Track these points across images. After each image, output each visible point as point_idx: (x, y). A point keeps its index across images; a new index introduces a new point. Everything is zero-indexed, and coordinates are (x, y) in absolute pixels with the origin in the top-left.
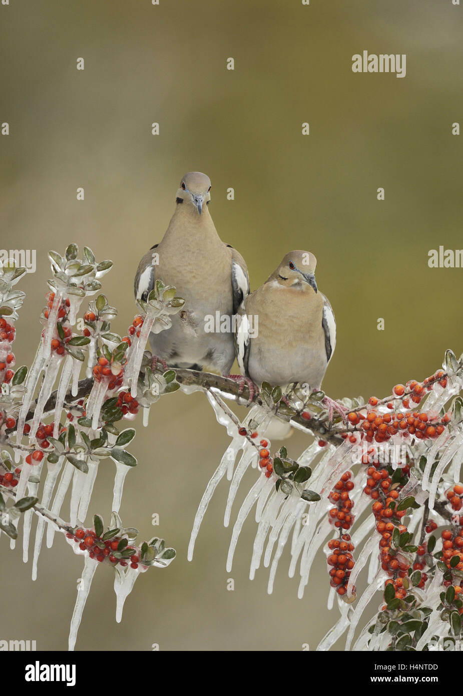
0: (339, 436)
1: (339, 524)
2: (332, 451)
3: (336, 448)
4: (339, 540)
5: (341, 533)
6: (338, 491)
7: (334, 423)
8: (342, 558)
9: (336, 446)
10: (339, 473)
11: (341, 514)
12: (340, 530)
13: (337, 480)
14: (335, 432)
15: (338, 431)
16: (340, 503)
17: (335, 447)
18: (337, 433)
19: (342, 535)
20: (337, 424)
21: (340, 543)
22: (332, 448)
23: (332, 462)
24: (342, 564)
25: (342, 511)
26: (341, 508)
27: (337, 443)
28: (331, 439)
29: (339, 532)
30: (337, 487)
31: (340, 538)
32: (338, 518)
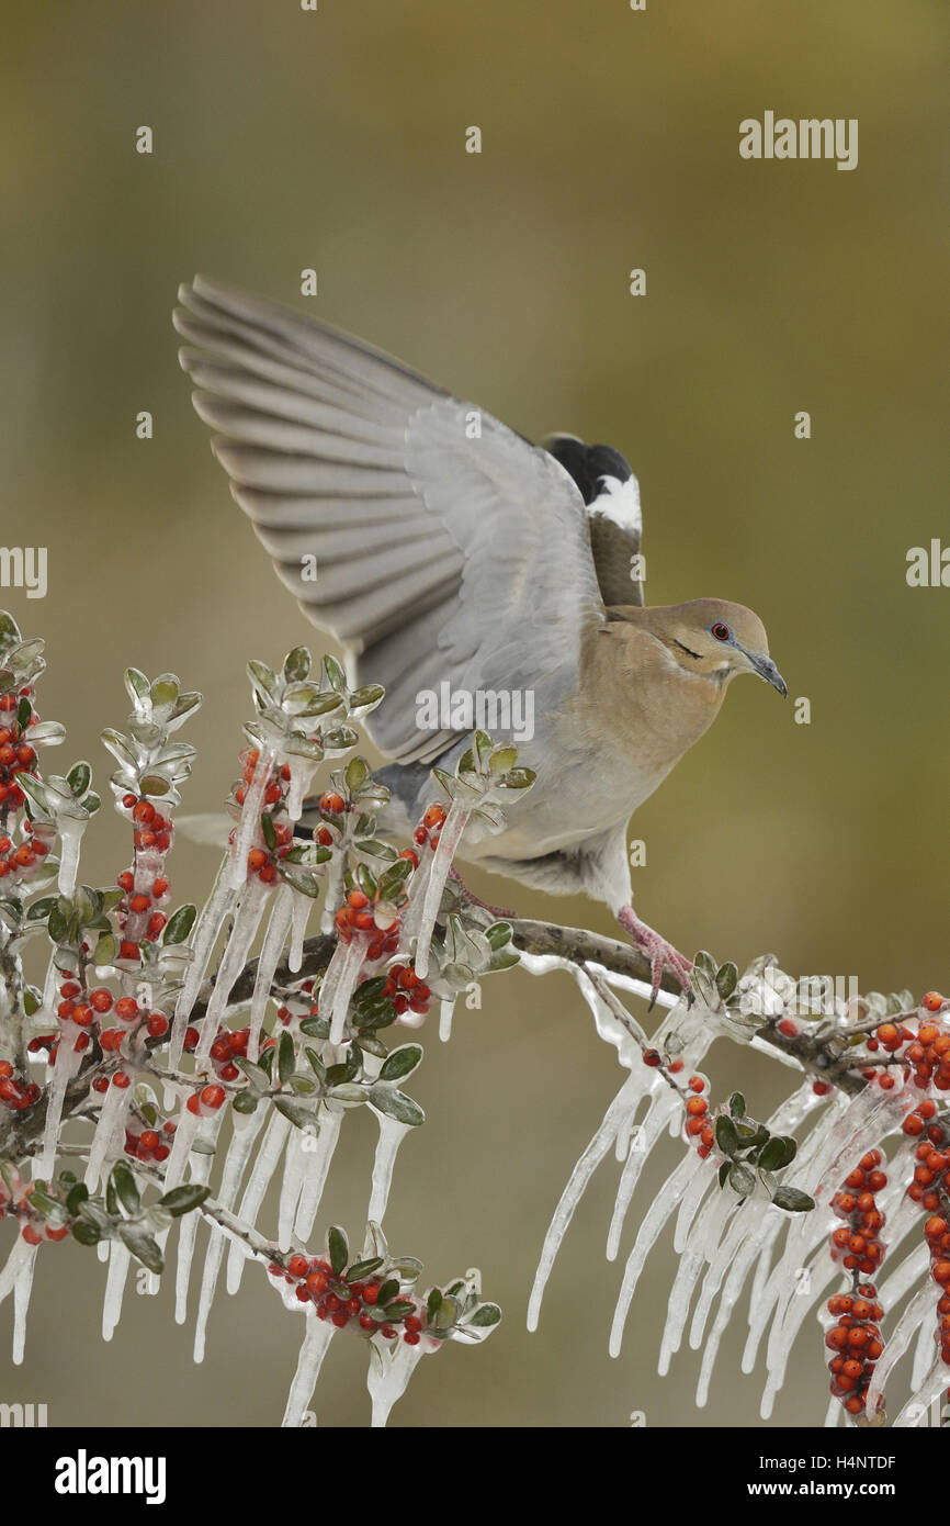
0: (857, 1073)
1: (851, 1261)
2: (842, 1106)
3: (852, 1099)
4: (852, 1297)
5: (856, 1280)
6: (852, 1191)
7: (848, 1046)
8: (857, 1334)
9: (849, 1094)
10: (856, 1153)
11: (858, 1241)
12: (855, 1274)
13: (850, 1168)
14: (849, 1066)
15: (857, 1064)
16: (856, 1216)
17: (848, 1097)
18: (853, 1067)
19: (860, 1285)
20: (854, 1049)
21: (853, 1303)
22: (843, 1099)
23: (842, 1127)
24: (856, 1347)
25: (860, 1235)
26: (857, 1228)
27: (853, 1088)
28: (840, 1079)
29: (852, 1278)
30: (851, 1183)
31: (854, 1292)
32: (850, 1249)
